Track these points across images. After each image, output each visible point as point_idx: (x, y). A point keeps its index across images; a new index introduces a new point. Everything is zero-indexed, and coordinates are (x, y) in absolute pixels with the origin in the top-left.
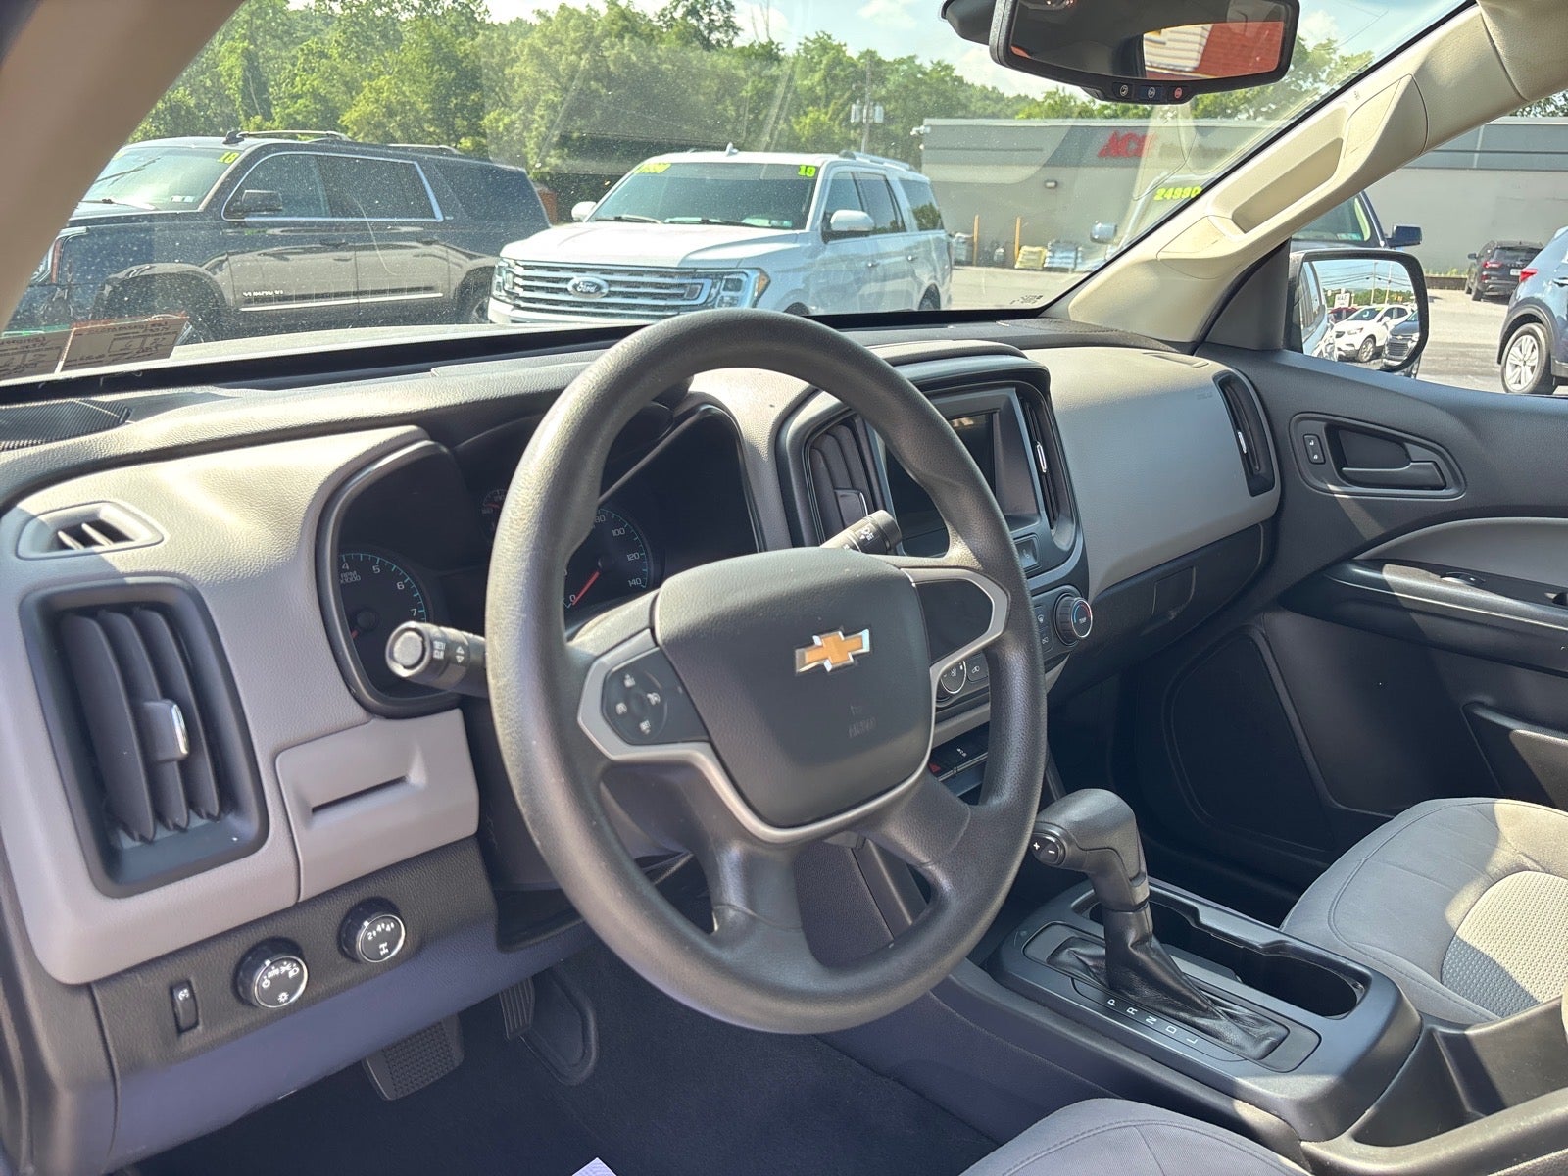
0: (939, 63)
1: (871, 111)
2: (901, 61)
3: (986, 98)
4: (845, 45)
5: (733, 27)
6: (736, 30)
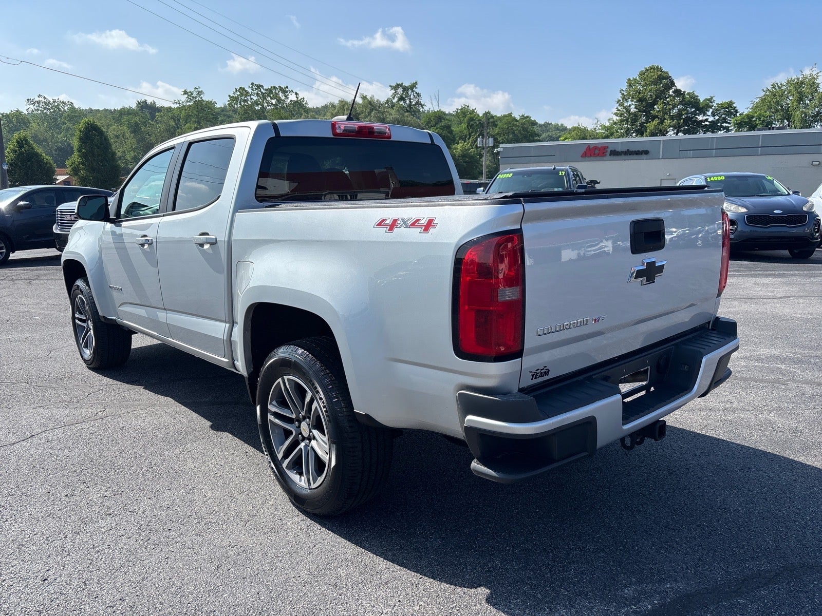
0: (523, 116)
1: (487, 141)
2: (505, 116)
3: (558, 129)
4: (475, 109)
5: (421, 105)
6: (422, 106)
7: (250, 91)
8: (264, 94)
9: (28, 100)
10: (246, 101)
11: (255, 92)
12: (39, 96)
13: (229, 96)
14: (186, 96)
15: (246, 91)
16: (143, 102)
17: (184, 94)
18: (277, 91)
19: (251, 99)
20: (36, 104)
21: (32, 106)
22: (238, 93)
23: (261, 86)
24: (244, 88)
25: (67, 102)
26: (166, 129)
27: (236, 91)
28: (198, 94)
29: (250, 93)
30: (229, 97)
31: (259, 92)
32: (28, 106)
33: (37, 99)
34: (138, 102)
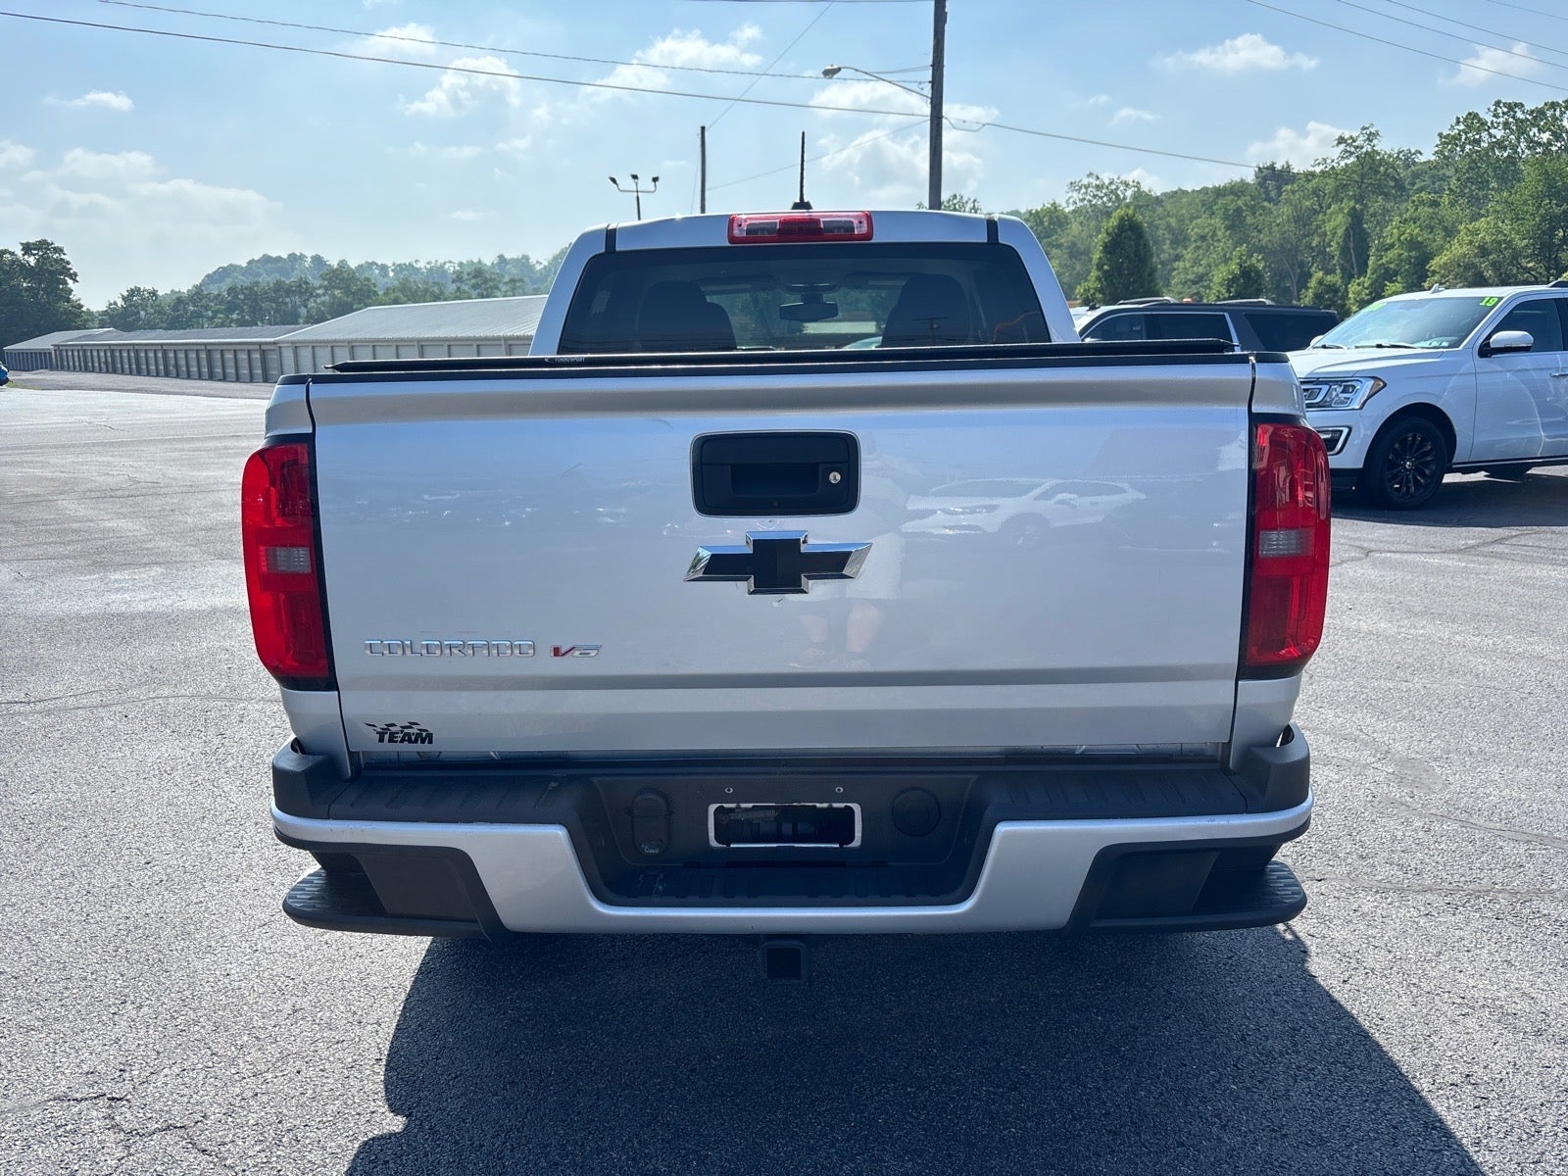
7: (1489, 118)
8: (1522, 121)
9: (1072, 183)
10: (1477, 142)
11: (1501, 120)
12: (1090, 175)
13: (1440, 135)
14: (1342, 147)
15: (1480, 120)
16: (1267, 168)
17: (1337, 145)
18: (1558, 113)
19: (1490, 135)
20: (1083, 190)
21: (1075, 194)
22: (1462, 127)
23: (1516, 105)
24: (1476, 116)
25: (1131, 183)
26: (1294, 217)
27: (1458, 122)
28: (1368, 139)
29: (1489, 124)
30: (1438, 138)
31: (1511, 120)
32: (1070, 194)
33: (1085, 181)
34: (1260, 168)
